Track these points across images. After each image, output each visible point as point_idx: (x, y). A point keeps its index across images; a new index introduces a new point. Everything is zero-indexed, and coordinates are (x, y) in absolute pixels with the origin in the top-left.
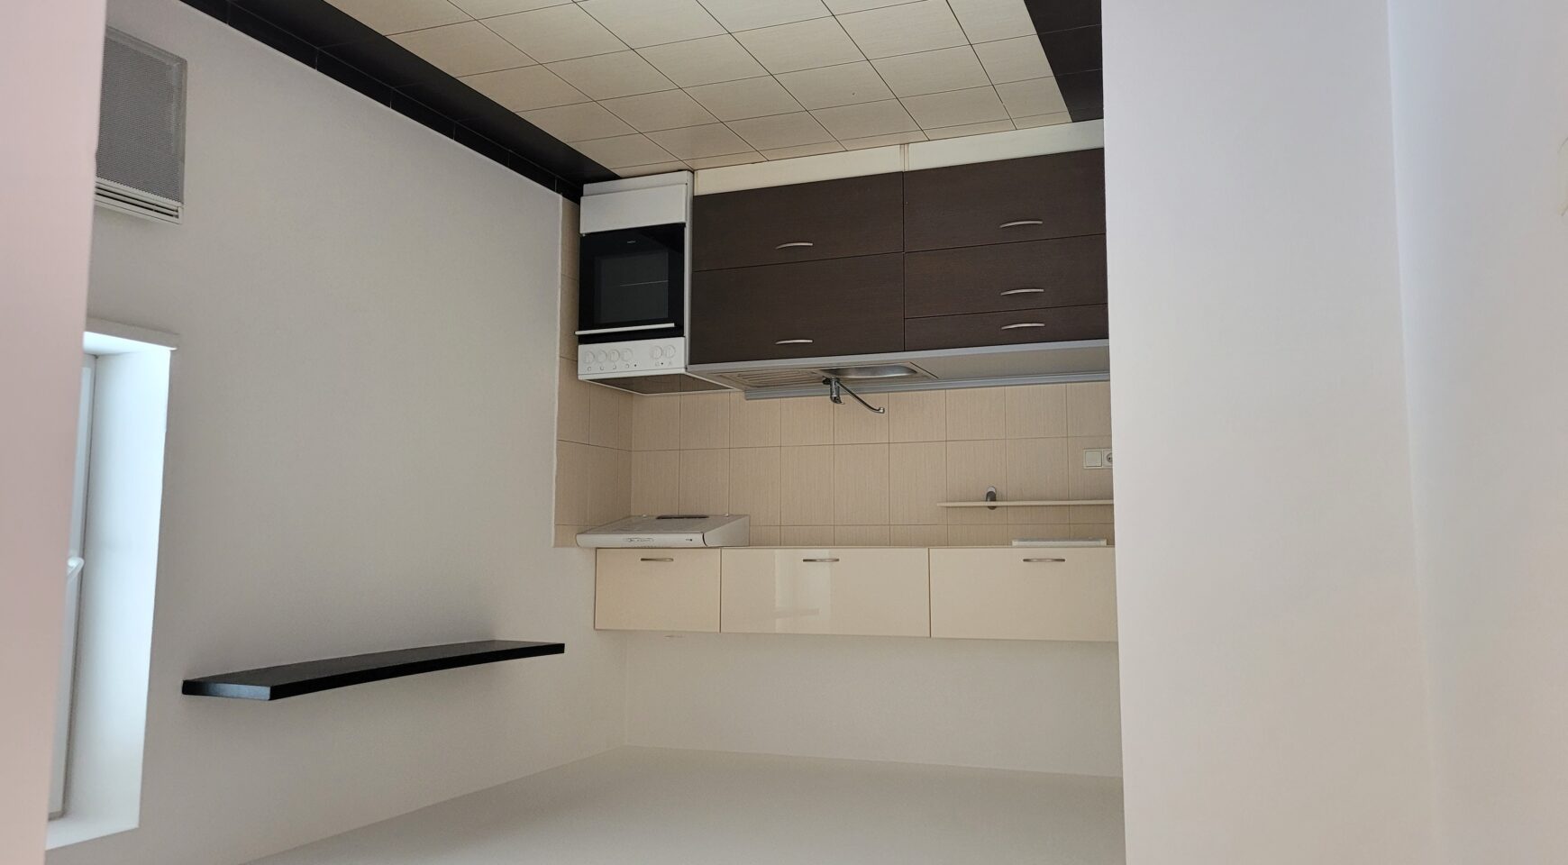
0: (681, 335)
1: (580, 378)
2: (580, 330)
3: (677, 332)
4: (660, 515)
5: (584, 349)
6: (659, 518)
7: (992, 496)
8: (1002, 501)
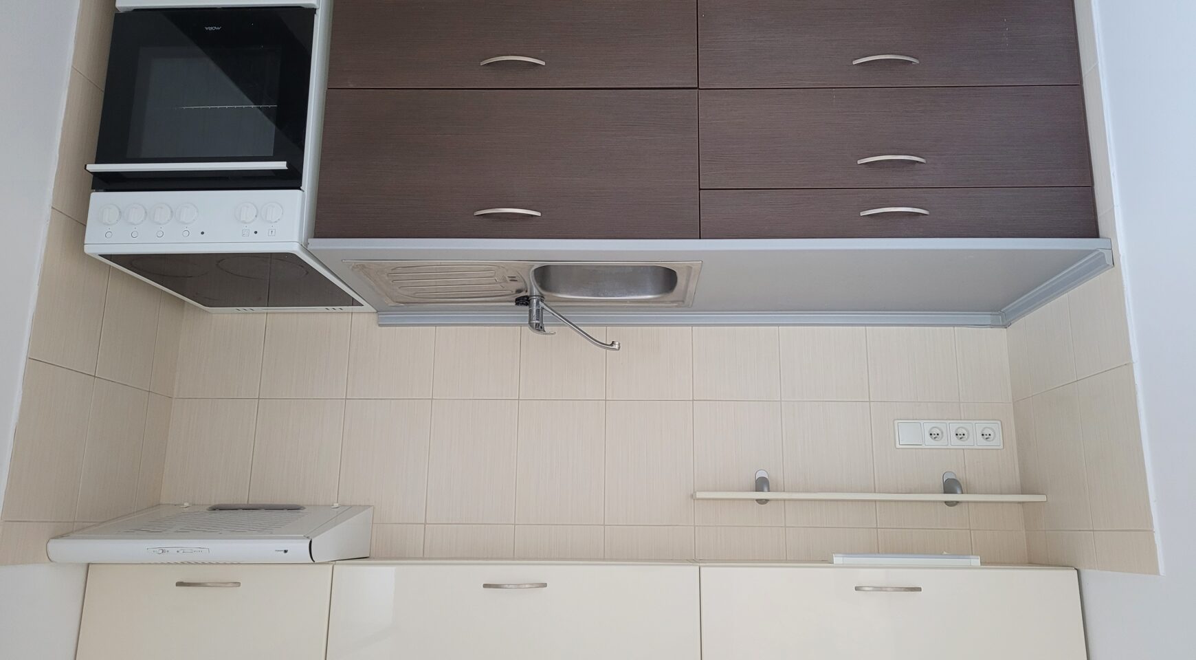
0: (298, 186)
1: (88, 249)
2: (97, 162)
3: (290, 180)
4: (214, 503)
5: (101, 200)
6: (214, 509)
7: (762, 484)
8: (777, 491)
